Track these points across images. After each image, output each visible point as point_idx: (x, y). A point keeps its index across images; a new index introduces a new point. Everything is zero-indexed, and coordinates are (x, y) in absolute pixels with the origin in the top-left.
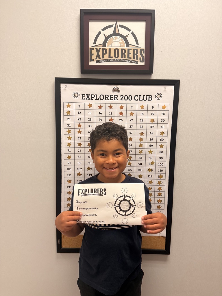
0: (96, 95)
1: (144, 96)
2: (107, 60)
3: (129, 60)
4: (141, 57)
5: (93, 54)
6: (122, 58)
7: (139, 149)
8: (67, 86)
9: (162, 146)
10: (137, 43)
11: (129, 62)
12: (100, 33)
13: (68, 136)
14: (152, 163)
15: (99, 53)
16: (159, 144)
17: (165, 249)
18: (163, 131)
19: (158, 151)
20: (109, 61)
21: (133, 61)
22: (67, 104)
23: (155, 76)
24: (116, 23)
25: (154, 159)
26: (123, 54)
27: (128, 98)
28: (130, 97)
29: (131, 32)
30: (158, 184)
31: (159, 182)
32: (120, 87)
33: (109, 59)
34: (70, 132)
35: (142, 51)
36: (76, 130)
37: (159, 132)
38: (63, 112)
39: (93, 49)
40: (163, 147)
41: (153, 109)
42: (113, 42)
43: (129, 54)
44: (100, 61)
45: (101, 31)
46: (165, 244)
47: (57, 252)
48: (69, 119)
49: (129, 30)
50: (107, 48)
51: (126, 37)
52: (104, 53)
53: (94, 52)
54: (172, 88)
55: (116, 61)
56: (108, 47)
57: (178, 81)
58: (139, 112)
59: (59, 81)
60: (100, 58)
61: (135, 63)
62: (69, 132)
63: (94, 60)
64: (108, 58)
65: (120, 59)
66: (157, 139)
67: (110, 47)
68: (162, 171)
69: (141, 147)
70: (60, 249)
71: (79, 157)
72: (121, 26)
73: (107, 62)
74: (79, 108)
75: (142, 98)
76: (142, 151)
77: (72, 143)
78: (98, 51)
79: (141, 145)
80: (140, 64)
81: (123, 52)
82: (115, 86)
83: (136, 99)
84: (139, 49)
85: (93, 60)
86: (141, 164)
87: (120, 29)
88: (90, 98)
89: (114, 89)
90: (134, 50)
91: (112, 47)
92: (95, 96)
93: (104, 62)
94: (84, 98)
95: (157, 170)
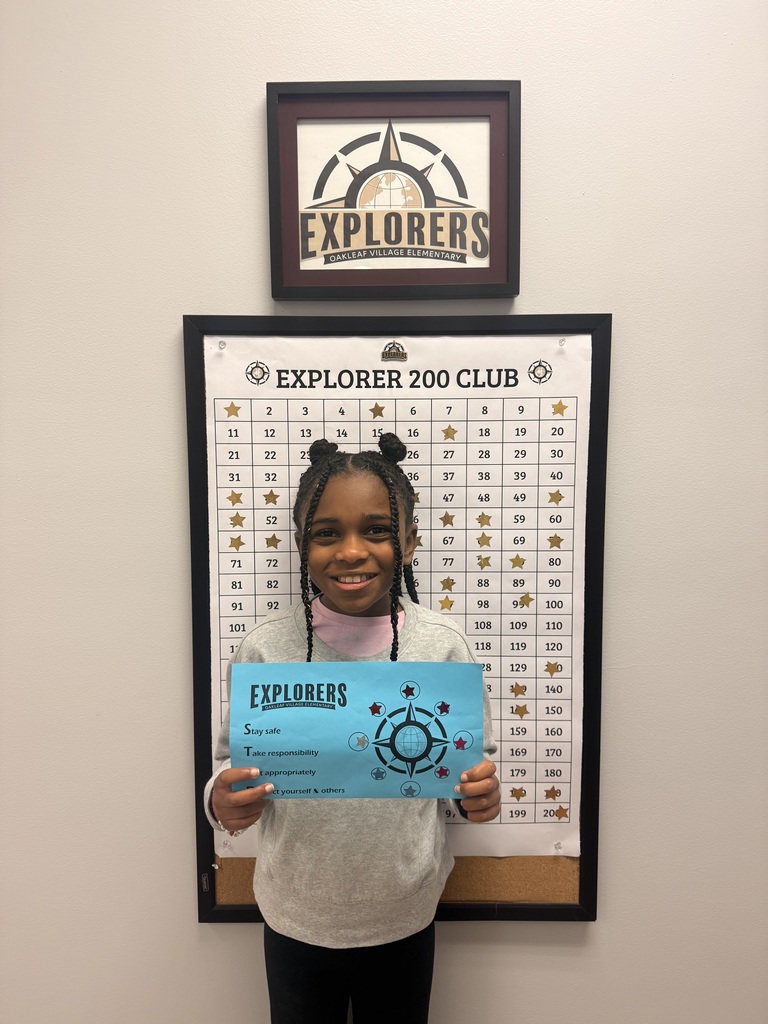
0: (327, 372)
1: (489, 371)
2: (360, 254)
3: (434, 251)
4: (477, 240)
5: (312, 235)
6: (413, 244)
7: (479, 554)
8: (225, 344)
9: (555, 541)
10: (463, 192)
11: (436, 258)
12: (334, 162)
13: (233, 514)
14: (525, 600)
15: (335, 231)
16: (545, 535)
17: (580, 901)
18: (558, 488)
19: (545, 557)
20: (368, 256)
21: (450, 253)
22: (228, 404)
23: (525, 304)
24: (390, 129)
25: (529, 587)
26: (416, 231)
27: (436, 379)
28: (443, 375)
29: (440, 156)
30: (548, 674)
31: (549, 665)
32: (406, 342)
33: (368, 250)
34: (239, 501)
35: (481, 220)
36: (260, 494)
37: (545, 493)
38: (215, 430)
39: (313, 216)
40: (561, 544)
41: (524, 416)
42: (379, 190)
43: (435, 229)
44: (339, 257)
45: (340, 156)
46: (577, 883)
47: (200, 921)
48: (235, 456)
49: (434, 150)
50: (360, 210)
51: (425, 174)
52: (352, 228)
53: (317, 226)
55: (391, 256)
56: (363, 207)
57: (606, 319)
58: (474, 428)
59: (197, 329)
60: (335, 245)
61: (456, 260)
62: (235, 498)
63: (315, 252)
64: (363, 246)
65: (405, 250)
66: (539, 518)
67: (370, 209)
68: (558, 626)
69: (485, 547)
70: (210, 910)
71: (269, 584)
72: (406, 137)
73: (360, 258)
74: (269, 418)
75: (482, 377)
76: (488, 559)
77: (246, 538)
78: (330, 224)
79: (484, 540)
80: (473, 262)
81: (416, 225)
82: (390, 340)
83: (464, 383)
84: (469, 214)
85: (313, 254)
86: (486, 604)
87: (404, 146)
88: (307, 383)
89: (387, 349)
90: (453, 216)
91: (377, 208)
92: (324, 374)
93: (353, 259)
94: (284, 383)
95: (542, 625)
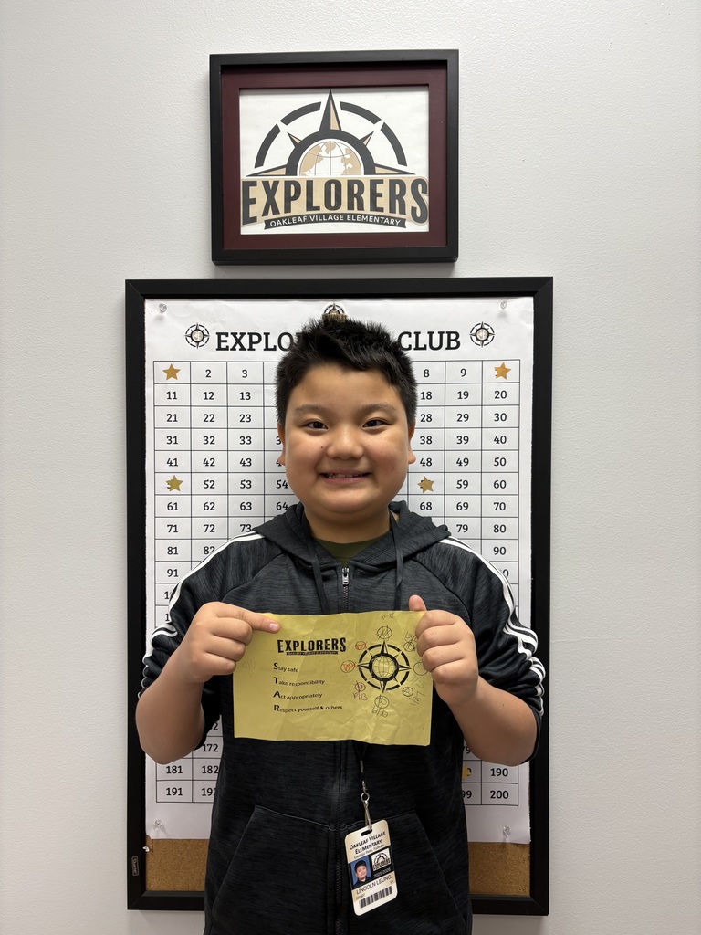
0: (267, 335)
1: (431, 334)
2: (300, 219)
3: (374, 216)
4: (416, 205)
5: (253, 201)
6: (353, 209)
8: (165, 307)
10: (402, 160)
11: (376, 223)
12: (275, 131)
13: (170, 477)
15: (276, 197)
16: (489, 501)
17: (531, 894)
18: (502, 452)
19: (489, 523)
20: (308, 221)
21: (390, 218)
22: (167, 366)
23: (465, 267)
24: (330, 99)
26: (355, 197)
29: (380, 124)
32: (347, 305)
33: (308, 216)
35: (420, 187)
36: (198, 457)
37: (489, 457)
38: (154, 392)
39: (254, 183)
41: (465, 379)
42: (319, 158)
43: (375, 195)
44: (279, 222)
45: (281, 126)
46: (527, 873)
47: (128, 909)
48: (173, 418)
49: (374, 119)
50: (301, 177)
51: (365, 143)
52: (292, 194)
53: (258, 194)
54: (527, 303)
55: (330, 221)
56: (304, 174)
57: (548, 281)
59: (140, 293)
60: (276, 211)
61: (395, 225)
63: (256, 217)
64: (304, 212)
65: (345, 215)
66: (483, 483)
67: (310, 177)
70: (140, 897)
71: (206, 550)
72: (346, 107)
73: (300, 223)
75: (424, 340)
77: (183, 502)
78: (270, 190)
81: (356, 191)
82: (331, 303)
84: (408, 181)
85: (254, 220)
87: (343, 115)
88: (247, 346)
89: (328, 312)
90: (392, 183)
91: (317, 176)
92: (263, 337)
93: (293, 224)
94: (223, 345)
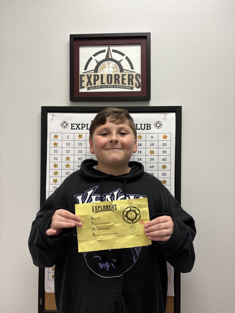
1: (141, 125)
2: (99, 87)
3: (123, 86)
4: (137, 82)
5: (84, 81)
6: (116, 84)
8: (54, 115)
10: (132, 68)
11: (124, 88)
12: (91, 59)
13: (55, 171)
18: (164, 164)
20: (101, 88)
21: (128, 87)
22: (54, 134)
23: (153, 103)
24: (109, 48)
26: (117, 80)
29: (125, 56)
33: (101, 86)
34: (57, 167)
35: (138, 77)
36: (64, 164)
37: (160, 165)
38: (50, 143)
39: (84, 75)
40: (166, 183)
42: (105, 67)
43: (123, 79)
44: (92, 88)
45: (93, 57)
48: (56, 152)
49: (123, 55)
50: (98, 73)
51: (120, 62)
52: (96, 79)
53: (85, 79)
54: (173, 115)
55: (109, 88)
56: (100, 72)
57: (180, 108)
59: (46, 110)
60: (91, 84)
61: (130, 89)
65: (114, 86)
67: (102, 73)
72: (114, 51)
74: (68, 139)
75: (139, 127)
77: (59, 179)
78: (89, 78)
81: (117, 78)
84: (134, 74)
85: (84, 87)
87: (113, 54)
88: (81, 128)
90: (129, 75)
91: (104, 73)
92: (86, 125)
93: (96, 89)
94: (73, 128)
